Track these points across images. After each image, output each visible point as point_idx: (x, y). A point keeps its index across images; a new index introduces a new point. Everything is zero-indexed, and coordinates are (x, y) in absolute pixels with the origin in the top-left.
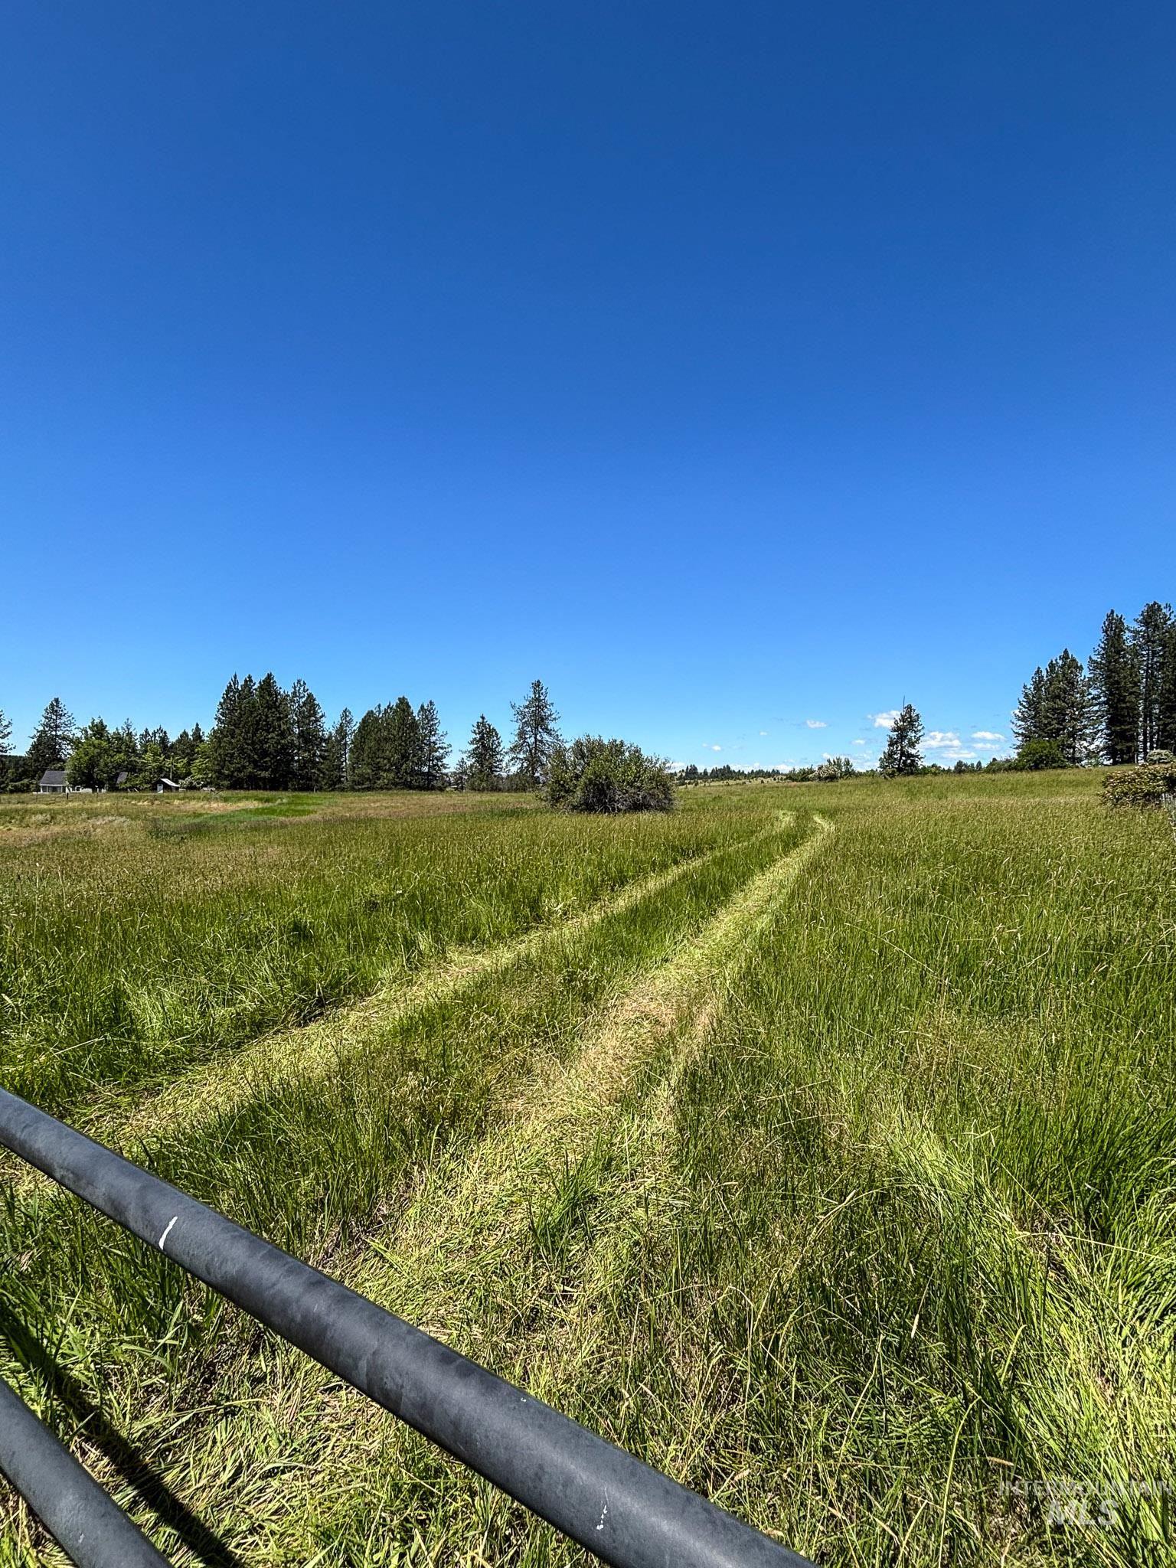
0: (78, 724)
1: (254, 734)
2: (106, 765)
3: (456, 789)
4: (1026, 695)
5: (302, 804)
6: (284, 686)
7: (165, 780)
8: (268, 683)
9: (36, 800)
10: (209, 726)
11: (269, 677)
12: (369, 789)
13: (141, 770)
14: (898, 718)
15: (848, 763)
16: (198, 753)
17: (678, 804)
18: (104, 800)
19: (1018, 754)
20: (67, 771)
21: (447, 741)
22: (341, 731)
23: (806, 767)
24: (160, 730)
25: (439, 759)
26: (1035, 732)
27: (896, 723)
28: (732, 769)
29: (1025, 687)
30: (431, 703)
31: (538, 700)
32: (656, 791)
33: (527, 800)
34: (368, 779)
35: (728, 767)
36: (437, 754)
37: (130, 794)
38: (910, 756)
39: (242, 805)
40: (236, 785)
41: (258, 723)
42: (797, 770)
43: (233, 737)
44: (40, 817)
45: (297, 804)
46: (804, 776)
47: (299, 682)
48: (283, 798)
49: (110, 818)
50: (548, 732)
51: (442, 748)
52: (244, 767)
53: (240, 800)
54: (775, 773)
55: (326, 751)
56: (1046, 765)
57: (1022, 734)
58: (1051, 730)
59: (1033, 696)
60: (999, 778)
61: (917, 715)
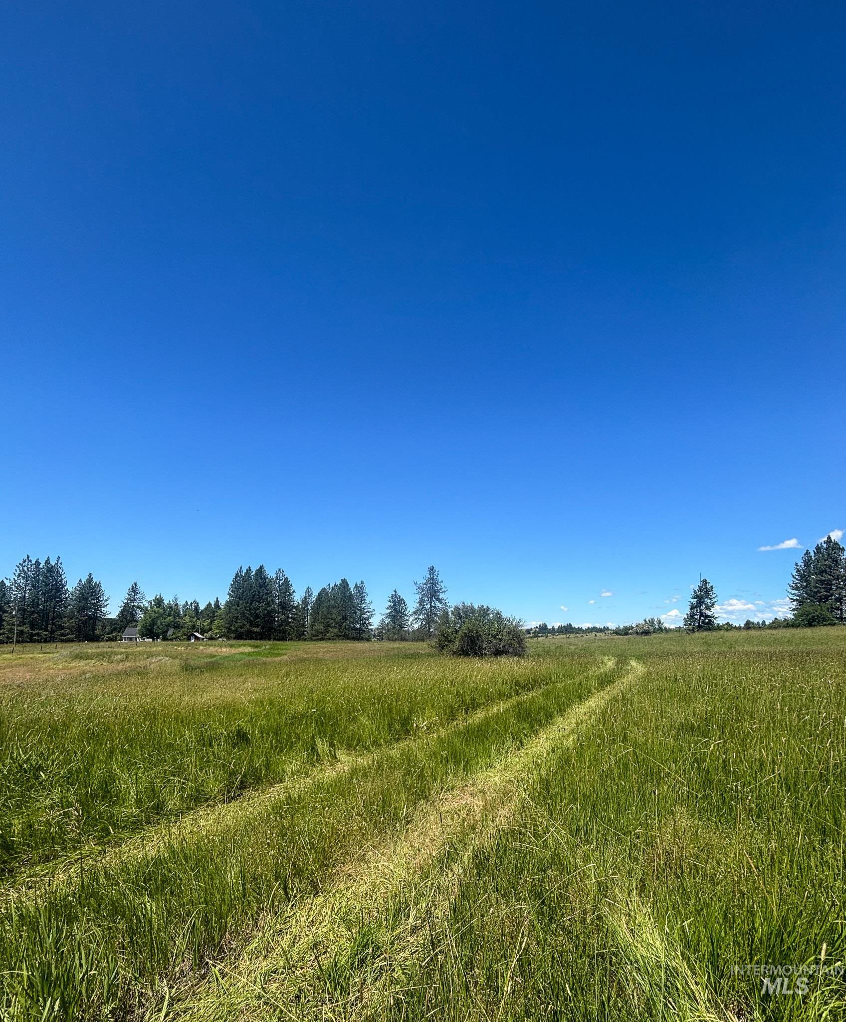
0: (147, 598)
1: (251, 604)
2: (161, 624)
3: (379, 639)
4: (798, 571)
5: (278, 649)
6: (271, 573)
7: (196, 634)
8: (261, 571)
9: (119, 646)
10: (224, 600)
11: (262, 567)
12: (322, 639)
13: (182, 627)
14: (697, 589)
15: (659, 622)
16: (217, 616)
17: (530, 651)
18: (159, 646)
19: (794, 615)
20: (138, 628)
21: (372, 607)
22: (305, 602)
23: (628, 624)
24: (195, 601)
25: (367, 619)
26: (807, 598)
27: (695, 592)
28: (573, 626)
29: (796, 564)
30: (362, 582)
31: (433, 579)
32: (513, 642)
33: (423, 647)
34: (322, 633)
35: (570, 625)
36: (365, 616)
37: (174, 642)
38: (707, 617)
39: (241, 650)
40: (239, 637)
41: (254, 596)
42: (622, 627)
43: (238, 606)
44: (119, 657)
45: (274, 649)
46: (626, 632)
47: (280, 570)
48: (267, 645)
49: (161, 658)
50: (440, 600)
51: (369, 612)
52: (244, 625)
53: (240, 646)
54: (606, 629)
55: (295, 614)
56: (818, 623)
57: (797, 600)
58: (821, 596)
59: (804, 572)
60: (779, 633)
61: (712, 587)
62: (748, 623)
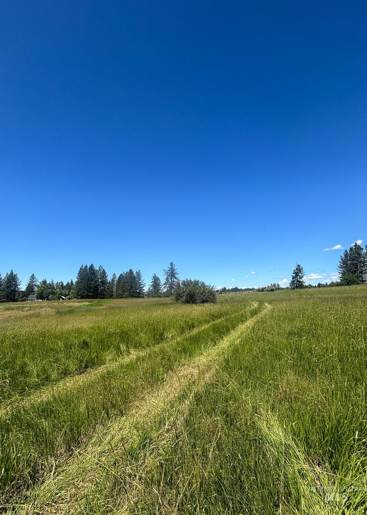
0: (39, 281)
1: (88, 282)
2: (46, 293)
3: (148, 297)
4: (342, 259)
5: (101, 303)
6: (96, 268)
7: (63, 297)
8: (92, 266)
9: (27, 304)
10: (75, 280)
11: (92, 265)
12: (121, 298)
13: (56, 294)
14: (295, 269)
15: (278, 285)
16: (72, 288)
17: (218, 300)
18: (45, 303)
19: (340, 280)
20: (35, 295)
21: (144, 282)
22: (113, 280)
23: (264, 287)
24: (61, 282)
25: (142, 288)
26: (346, 272)
27: (294, 271)
28: (238, 288)
29: (341, 256)
30: (139, 271)
31: (172, 268)
32: (210, 296)
33: (169, 300)
34: (121, 295)
36: (141, 286)
37: (52, 301)
38: (300, 282)
39: (84, 303)
40: (83, 297)
41: (89, 278)
42: (261, 288)
43: (82, 283)
44: (27, 308)
45: (99, 303)
46: (263, 290)
47: (100, 266)
48: (96, 301)
49: (46, 308)
50: (176, 278)
51: (143, 284)
52: (85, 292)
53: (83, 302)
54: (253, 289)
55: (108, 286)
56: (352, 283)
57: (341, 273)
58: (353, 271)
59: (345, 260)
60: (334, 288)
61: (302, 268)
62: (319, 284)
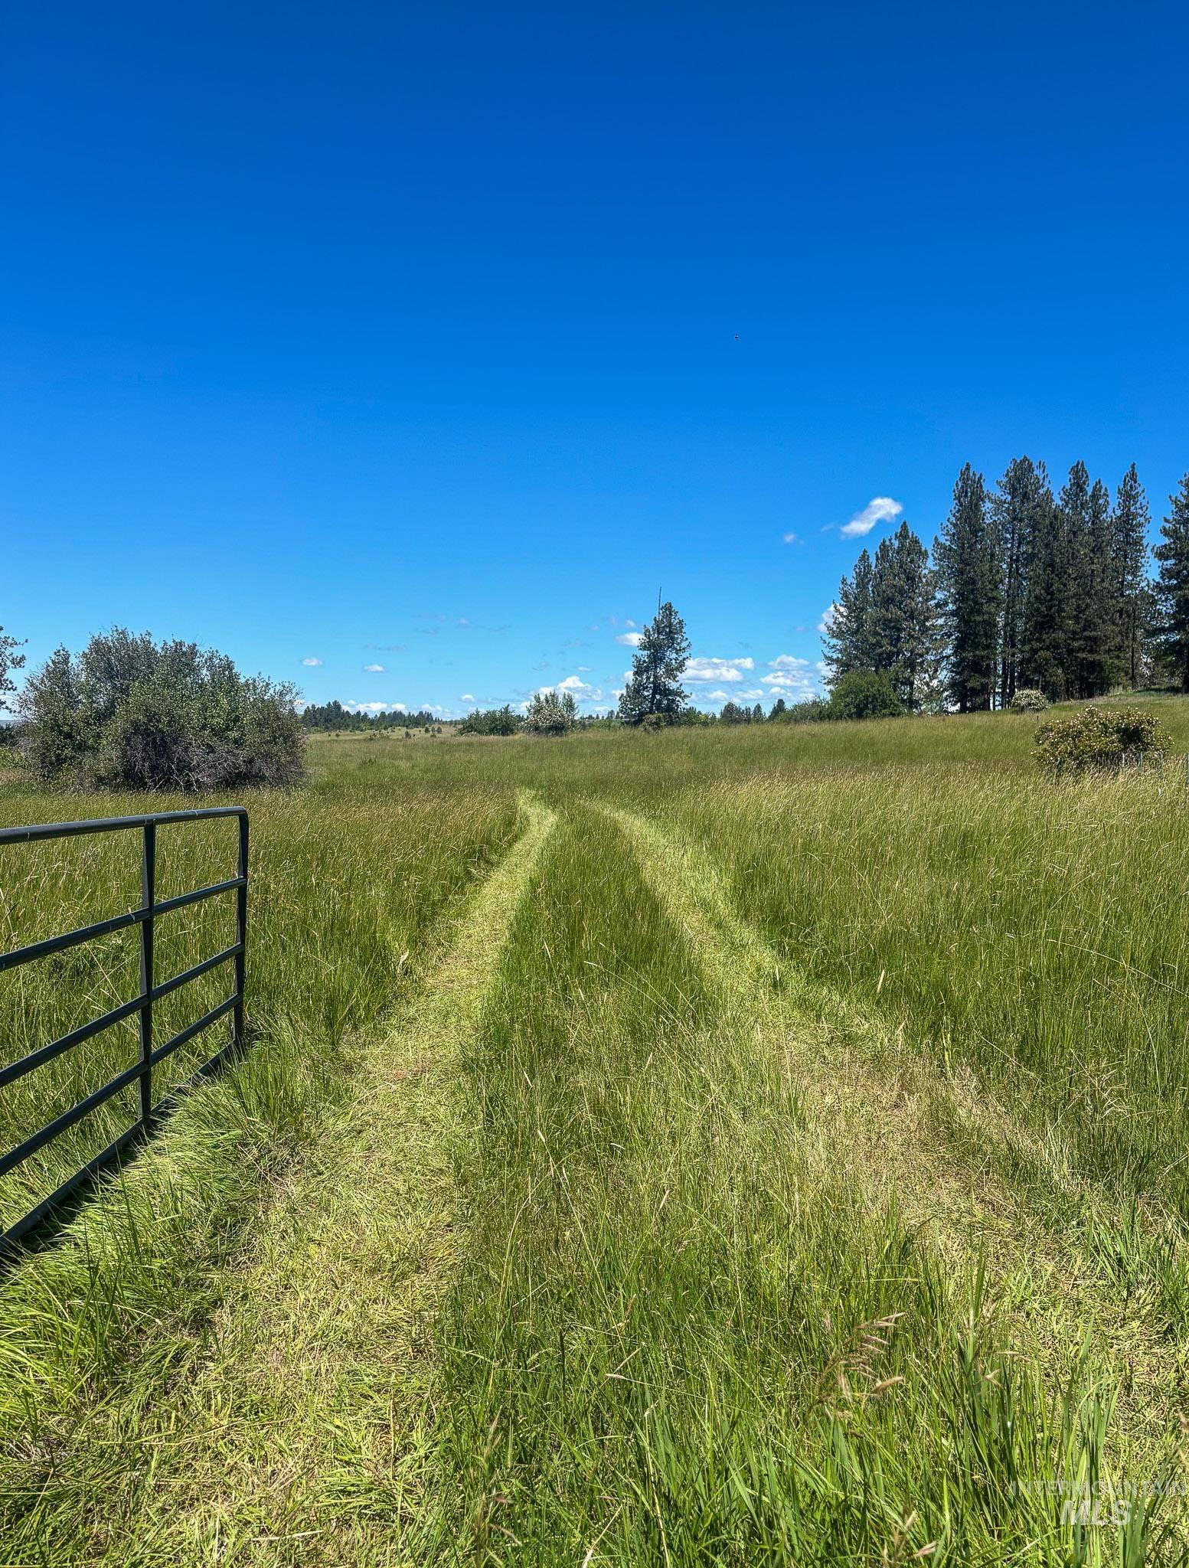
4: (845, 595)
14: (651, 625)
15: (569, 704)
19: (831, 692)
26: (855, 657)
27: (647, 633)
29: (844, 581)
35: (337, 706)
38: (666, 692)
56: (872, 711)
57: (837, 661)
58: (880, 655)
59: (856, 598)
60: (805, 728)
61: (680, 622)
62: (730, 709)
